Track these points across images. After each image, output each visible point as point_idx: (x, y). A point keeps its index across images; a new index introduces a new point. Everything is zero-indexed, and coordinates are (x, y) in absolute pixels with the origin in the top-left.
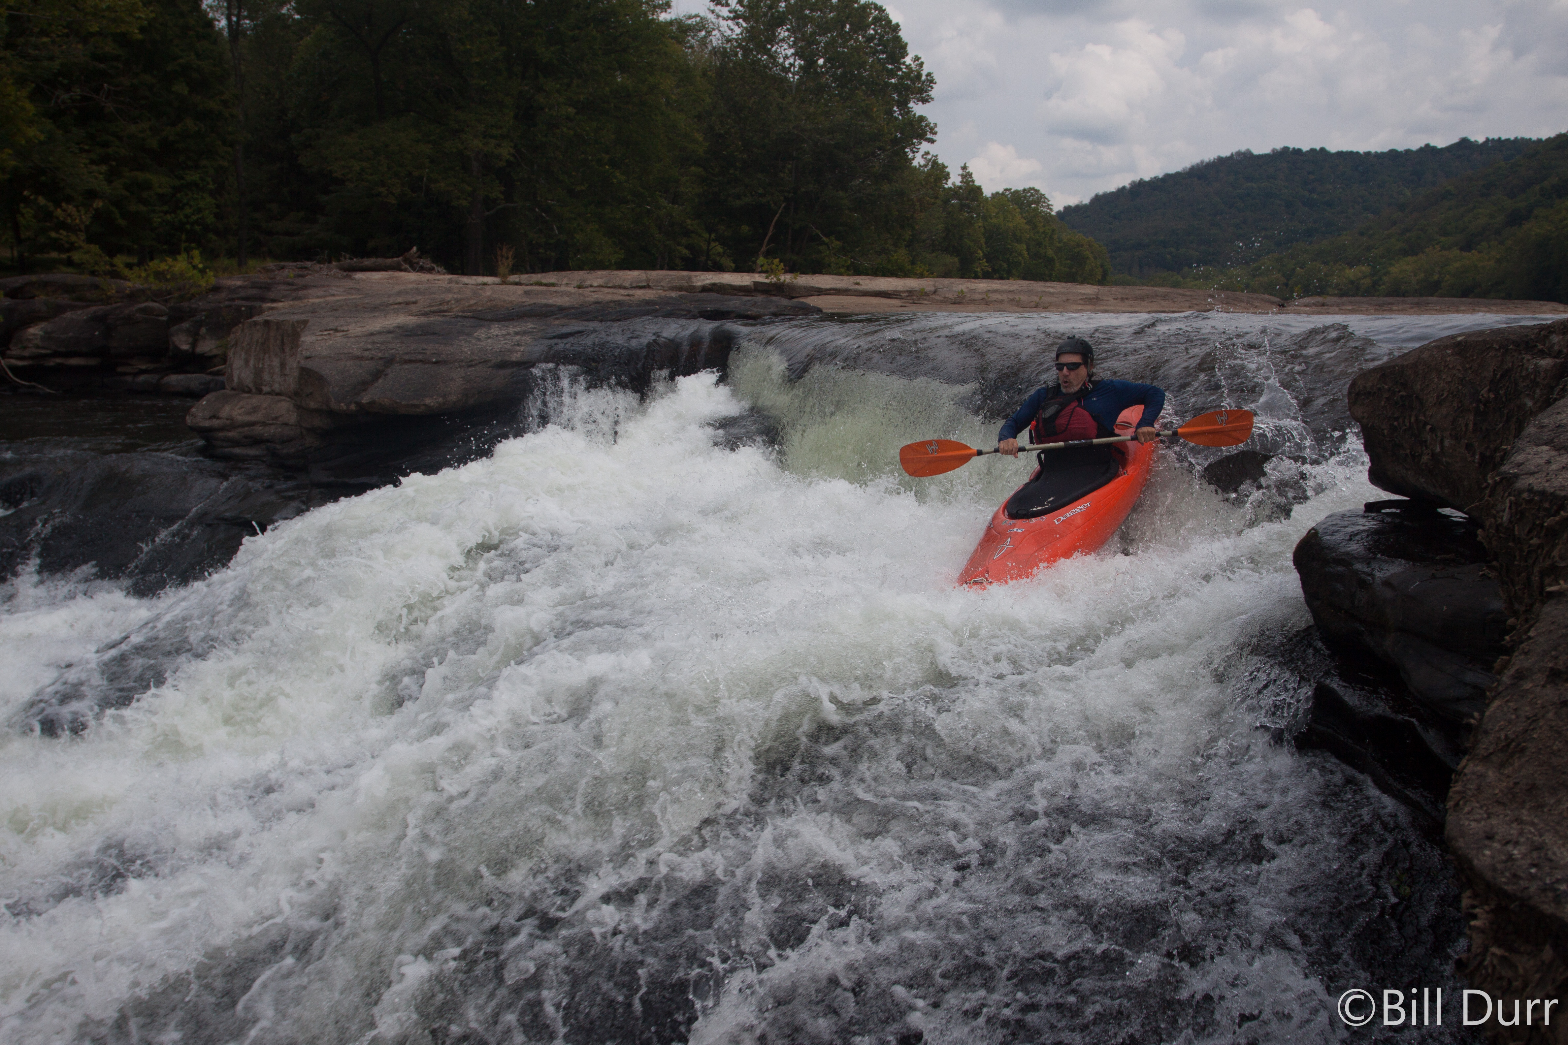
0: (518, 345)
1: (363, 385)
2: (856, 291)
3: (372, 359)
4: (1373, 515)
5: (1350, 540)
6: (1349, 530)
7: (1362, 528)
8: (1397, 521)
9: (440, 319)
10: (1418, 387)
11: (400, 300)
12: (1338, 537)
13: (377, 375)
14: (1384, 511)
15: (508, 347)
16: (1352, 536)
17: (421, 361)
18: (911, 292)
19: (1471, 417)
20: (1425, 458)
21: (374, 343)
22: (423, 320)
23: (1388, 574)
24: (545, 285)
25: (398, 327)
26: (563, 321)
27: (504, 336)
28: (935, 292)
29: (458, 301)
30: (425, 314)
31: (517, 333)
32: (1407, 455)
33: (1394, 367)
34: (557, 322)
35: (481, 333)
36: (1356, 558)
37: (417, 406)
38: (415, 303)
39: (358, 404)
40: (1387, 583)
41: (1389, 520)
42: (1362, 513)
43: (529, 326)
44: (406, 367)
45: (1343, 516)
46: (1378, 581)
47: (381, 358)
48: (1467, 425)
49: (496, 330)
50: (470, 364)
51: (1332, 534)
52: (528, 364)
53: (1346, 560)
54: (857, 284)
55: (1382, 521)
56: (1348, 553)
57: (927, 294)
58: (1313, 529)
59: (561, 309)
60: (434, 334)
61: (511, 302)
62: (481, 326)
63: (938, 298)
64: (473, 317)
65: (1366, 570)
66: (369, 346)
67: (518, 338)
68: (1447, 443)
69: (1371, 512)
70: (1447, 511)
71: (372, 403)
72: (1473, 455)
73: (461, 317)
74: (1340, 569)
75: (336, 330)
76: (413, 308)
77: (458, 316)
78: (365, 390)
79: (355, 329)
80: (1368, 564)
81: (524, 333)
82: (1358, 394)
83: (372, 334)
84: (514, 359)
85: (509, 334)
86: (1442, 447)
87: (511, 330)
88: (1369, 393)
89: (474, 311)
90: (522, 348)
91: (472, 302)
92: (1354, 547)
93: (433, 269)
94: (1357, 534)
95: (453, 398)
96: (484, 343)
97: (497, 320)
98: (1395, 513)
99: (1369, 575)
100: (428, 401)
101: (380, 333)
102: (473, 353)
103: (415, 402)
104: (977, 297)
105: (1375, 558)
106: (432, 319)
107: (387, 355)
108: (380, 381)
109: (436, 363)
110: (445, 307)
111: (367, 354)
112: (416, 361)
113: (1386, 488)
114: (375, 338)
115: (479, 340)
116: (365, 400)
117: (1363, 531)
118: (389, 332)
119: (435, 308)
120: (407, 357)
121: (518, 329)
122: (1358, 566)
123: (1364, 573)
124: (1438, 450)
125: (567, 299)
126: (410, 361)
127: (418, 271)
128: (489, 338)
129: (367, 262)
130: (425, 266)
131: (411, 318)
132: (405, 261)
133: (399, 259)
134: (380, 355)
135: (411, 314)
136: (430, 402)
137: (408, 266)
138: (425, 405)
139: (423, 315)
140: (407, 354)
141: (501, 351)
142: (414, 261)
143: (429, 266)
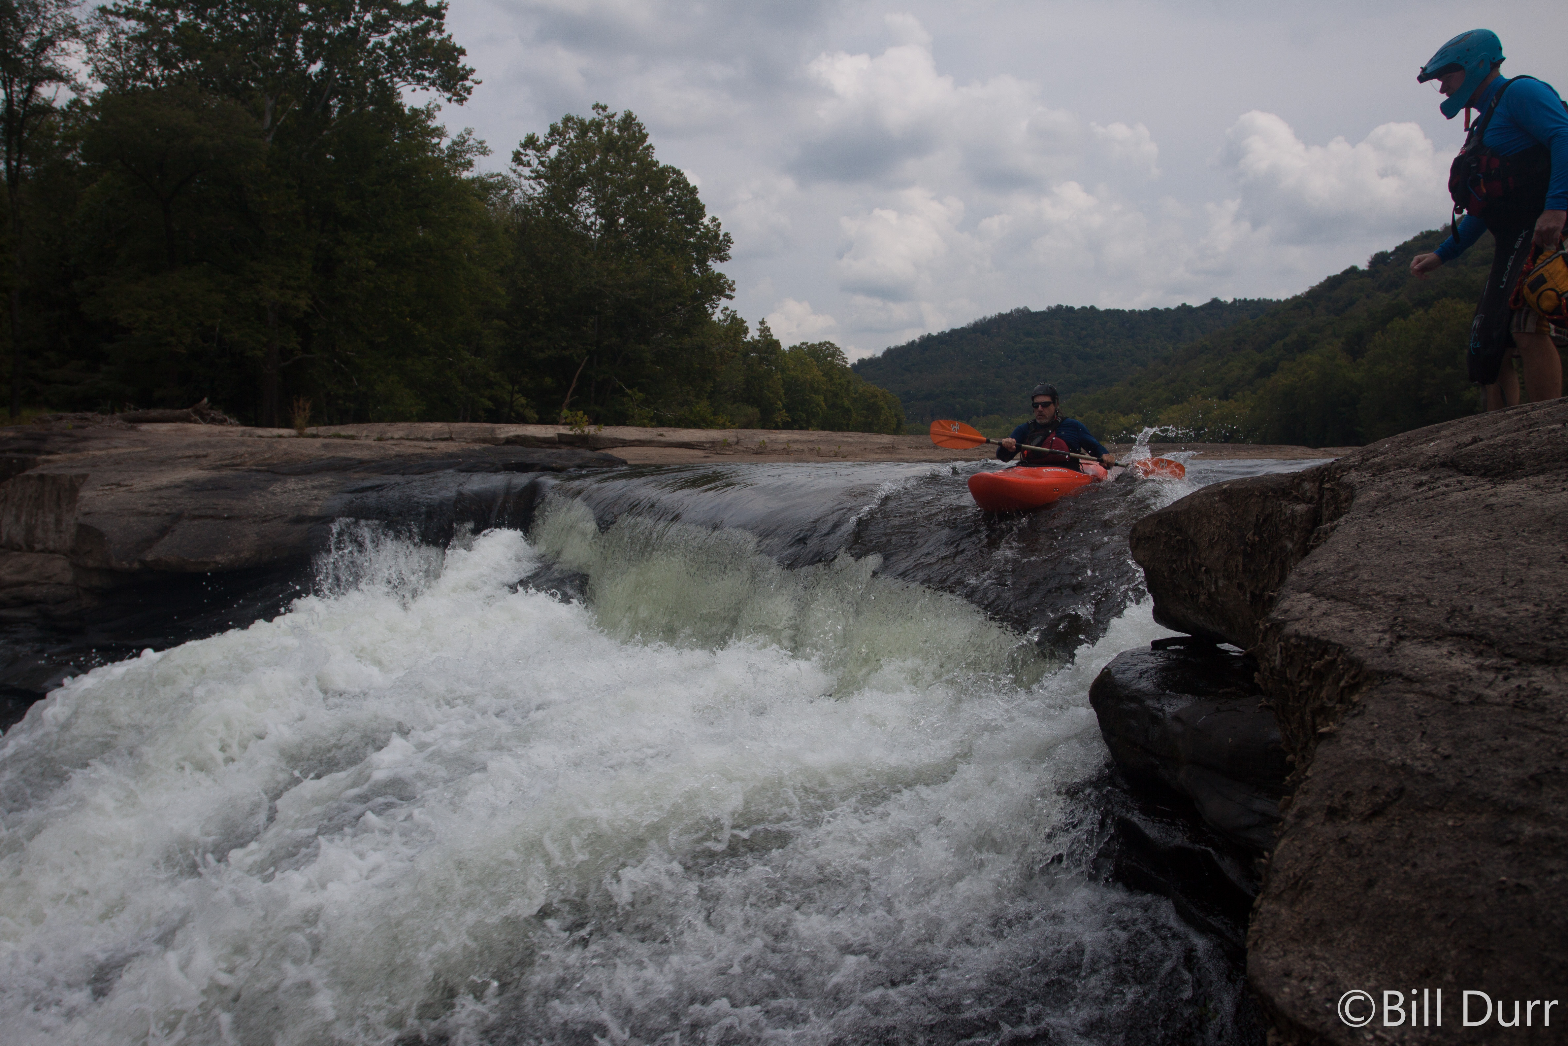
0: (316, 499)
1: (149, 542)
2: (659, 442)
3: (158, 514)
4: (1160, 652)
5: (1141, 677)
6: (1138, 668)
7: (1149, 665)
8: (1182, 657)
9: (233, 472)
10: (1191, 532)
11: (189, 453)
12: (1129, 675)
13: (163, 531)
14: (1169, 648)
15: (305, 501)
16: (1142, 673)
17: (211, 517)
18: (714, 443)
19: (1240, 559)
20: (1202, 598)
21: (161, 498)
22: (214, 474)
23: (1177, 709)
24: (345, 437)
25: (187, 481)
26: (363, 475)
27: (301, 490)
28: (737, 443)
29: (252, 454)
30: (216, 468)
31: (314, 488)
32: (1186, 595)
33: (1169, 513)
34: (357, 476)
35: (277, 487)
36: (1147, 695)
37: (206, 563)
38: (205, 456)
39: (141, 562)
40: (1176, 718)
41: (1175, 657)
42: (1149, 651)
43: (327, 479)
44: (195, 522)
45: (1133, 654)
46: (1168, 716)
47: (168, 514)
48: (1237, 566)
49: (292, 484)
50: (265, 519)
51: (1124, 672)
52: (326, 519)
53: (1138, 697)
54: (661, 435)
55: (1168, 658)
56: (1139, 690)
57: (729, 445)
58: (1106, 668)
59: (361, 462)
60: (226, 488)
61: (308, 455)
62: (276, 480)
63: (740, 448)
64: (268, 471)
65: (1157, 706)
66: (156, 502)
67: (315, 492)
68: (1221, 583)
69: (1158, 650)
70: (1225, 646)
71: (157, 561)
72: (1245, 594)
73: (256, 471)
74: (1133, 705)
75: (119, 485)
76: (204, 461)
77: (251, 470)
78: (149, 548)
79: (140, 484)
80: (1158, 700)
81: (322, 487)
82: (1138, 539)
83: (158, 489)
84: (311, 513)
85: (306, 488)
86: (1217, 587)
87: (309, 484)
88: (1149, 538)
89: (269, 465)
90: (320, 503)
91: (266, 456)
92: (1145, 684)
93: (226, 420)
94: (1146, 672)
95: (246, 554)
96: (279, 498)
97: (295, 474)
98: (1179, 650)
99: (1160, 711)
100: (218, 558)
101: (167, 488)
102: (267, 508)
103: (205, 559)
104: (778, 447)
105: (1164, 694)
106: (225, 473)
107: (174, 510)
108: (167, 537)
109: (228, 518)
110: (239, 461)
111: (152, 509)
112: (206, 517)
113: (1170, 627)
114: (163, 493)
115: (274, 494)
116: (150, 557)
117: (1152, 669)
118: (178, 487)
119: (227, 462)
120: (196, 513)
121: (316, 483)
122: (1150, 703)
123: (1155, 709)
124: (1213, 589)
125: (367, 452)
126: (200, 517)
127: (208, 423)
128: (285, 492)
129: (154, 413)
130: (217, 417)
131: (201, 472)
132: (196, 412)
133: (190, 410)
134: (167, 510)
135: (202, 468)
136: (221, 559)
137: (198, 418)
138: (215, 562)
139: (214, 469)
140: (196, 509)
141: (297, 506)
142: (205, 412)
143: (221, 417)
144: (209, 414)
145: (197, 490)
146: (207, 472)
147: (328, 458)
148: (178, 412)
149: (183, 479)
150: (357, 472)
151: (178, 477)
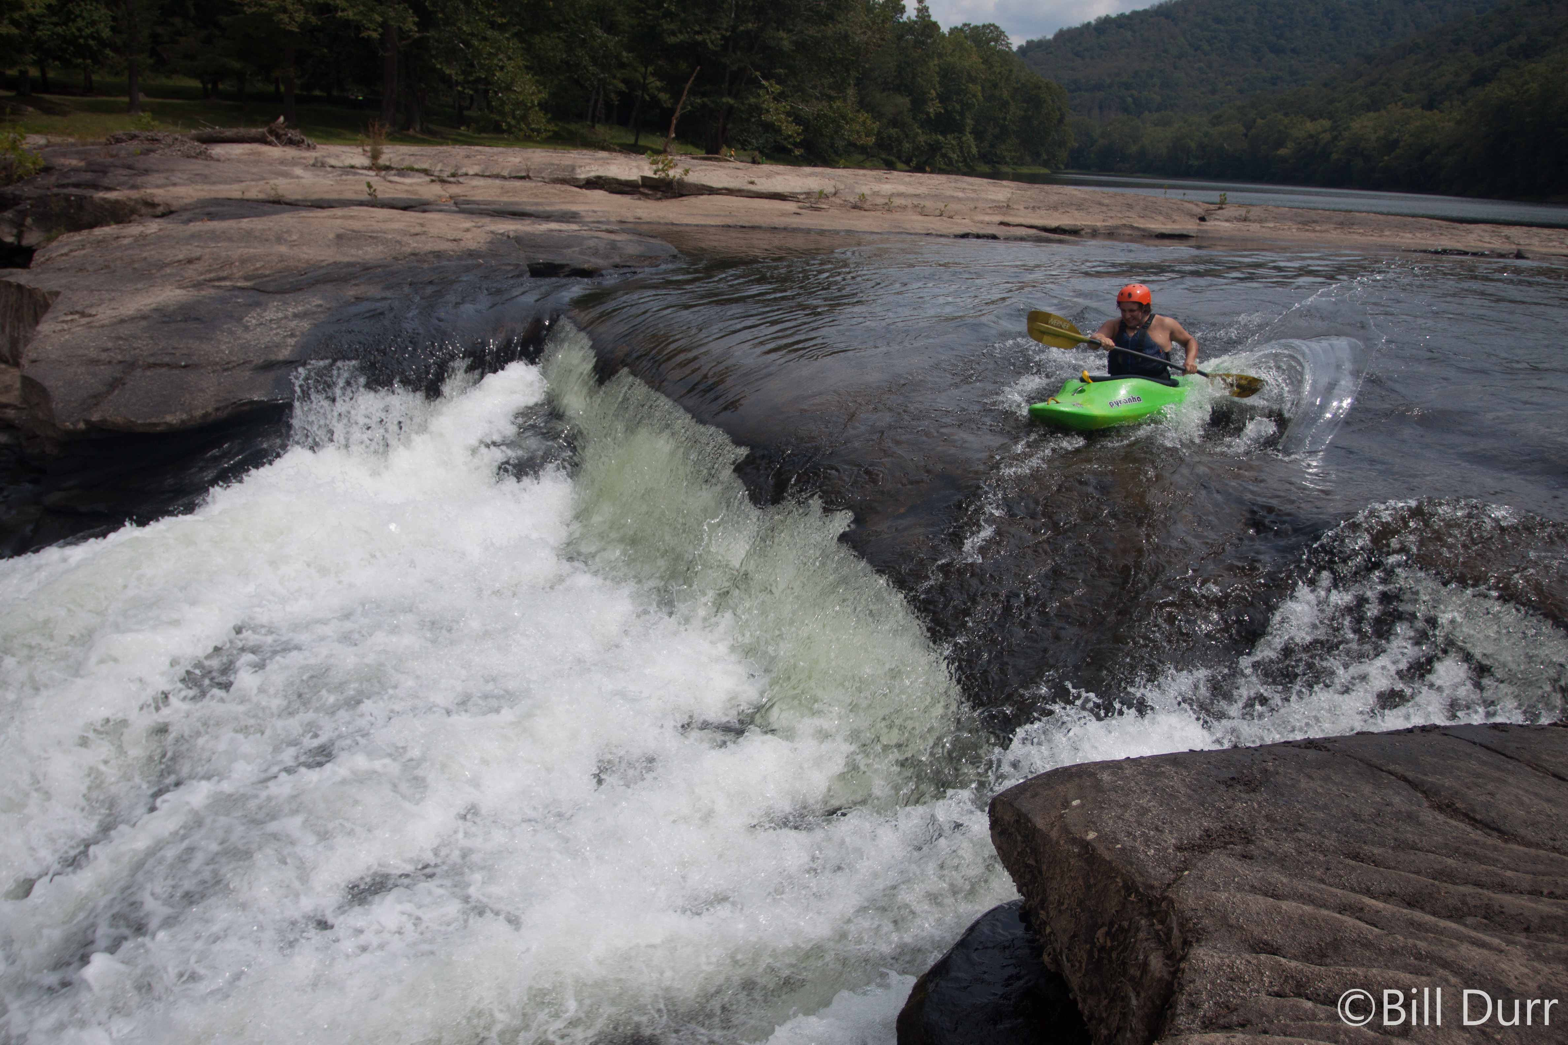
0: (292, 335)
1: (97, 398)
2: (749, 191)
3: (110, 362)
9: (213, 292)
11: (182, 255)
13: (115, 384)
15: (277, 339)
17: (168, 365)
18: (808, 194)
21: (119, 337)
22: (190, 295)
25: (156, 310)
27: (279, 320)
28: (835, 194)
29: (243, 261)
30: (198, 285)
31: (295, 316)
35: (253, 317)
37: (155, 425)
38: (199, 259)
39: (87, 422)
43: (314, 301)
44: (149, 373)
47: (120, 362)
49: (272, 310)
50: (227, 367)
54: (752, 183)
57: (827, 197)
59: (366, 267)
60: (197, 319)
61: (307, 261)
62: (258, 304)
63: (838, 201)
64: (253, 289)
66: (110, 345)
67: (293, 324)
71: (104, 421)
73: (239, 288)
75: (82, 314)
76: (190, 272)
77: (235, 288)
78: (96, 405)
79: (105, 313)
81: (304, 314)
83: (122, 321)
84: (278, 357)
85: (286, 317)
87: (292, 310)
89: (259, 277)
90: (293, 340)
91: (258, 265)
93: (303, 141)
95: (199, 413)
96: (250, 335)
97: (281, 291)
100: (169, 418)
101: (133, 319)
102: (231, 353)
103: (154, 419)
104: (880, 201)
106: (204, 292)
107: (128, 358)
108: (116, 392)
109: (185, 367)
110: (226, 272)
111: (104, 356)
112: (161, 365)
114: (124, 331)
115: (247, 329)
116: (95, 418)
118: (144, 318)
119: (212, 275)
120: (151, 360)
121: (301, 307)
125: (381, 248)
126: (155, 365)
127: (285, 145)
128: (261, 324)
129: (229, 132)
130: (294, 138)
131: (178, 292)
132: (271, 132)
133: (264, 130)
134: (119, 357)
135: (180, 287)
136: (173, 419)
137: (273, 139)
138: (166, 423)
139: (194, 286)
140: (152, 355)
141: (266, 347)
142: (281, 132)
143: (298, 138)
144: (286, 135)
145: (164, 322)
146: (184, 292)
147: (328, 265)
148: (253, 131)
149: (154, 305)
150: (356, 285)
151: (148, 301)
